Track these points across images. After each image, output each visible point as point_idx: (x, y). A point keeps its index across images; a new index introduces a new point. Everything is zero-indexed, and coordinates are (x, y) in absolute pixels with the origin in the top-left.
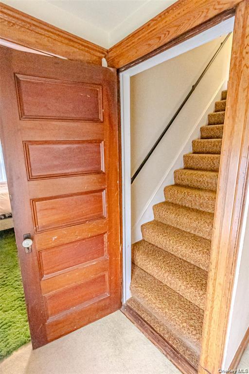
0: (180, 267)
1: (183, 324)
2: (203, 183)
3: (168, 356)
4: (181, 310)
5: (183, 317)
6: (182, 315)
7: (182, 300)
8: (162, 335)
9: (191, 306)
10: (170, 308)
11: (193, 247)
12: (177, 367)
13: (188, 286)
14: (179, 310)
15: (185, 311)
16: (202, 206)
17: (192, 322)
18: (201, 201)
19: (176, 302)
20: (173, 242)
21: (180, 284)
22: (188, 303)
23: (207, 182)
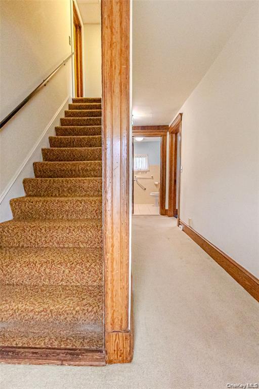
0: (58, 254)
1: (76, 309)
2: (67, 172)
3: (64, 363)
4: (69, 298)
5: (73, 303)
6: (71, 302)
7: (67, 289)
8: (50, 346)
9: (78, 289)
10: (56, 303)
11: (70, 226)
12: (79, 365)
13: (73, 265)
14: (67, 299)
15: (74, 297)
16: (70, 191)
17: (84, 302)
18: (69, 186)
19: (61, 295)
20: (45, 230)
21: (63, 269)
22: (75, 288)
23: (71, 170)
